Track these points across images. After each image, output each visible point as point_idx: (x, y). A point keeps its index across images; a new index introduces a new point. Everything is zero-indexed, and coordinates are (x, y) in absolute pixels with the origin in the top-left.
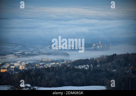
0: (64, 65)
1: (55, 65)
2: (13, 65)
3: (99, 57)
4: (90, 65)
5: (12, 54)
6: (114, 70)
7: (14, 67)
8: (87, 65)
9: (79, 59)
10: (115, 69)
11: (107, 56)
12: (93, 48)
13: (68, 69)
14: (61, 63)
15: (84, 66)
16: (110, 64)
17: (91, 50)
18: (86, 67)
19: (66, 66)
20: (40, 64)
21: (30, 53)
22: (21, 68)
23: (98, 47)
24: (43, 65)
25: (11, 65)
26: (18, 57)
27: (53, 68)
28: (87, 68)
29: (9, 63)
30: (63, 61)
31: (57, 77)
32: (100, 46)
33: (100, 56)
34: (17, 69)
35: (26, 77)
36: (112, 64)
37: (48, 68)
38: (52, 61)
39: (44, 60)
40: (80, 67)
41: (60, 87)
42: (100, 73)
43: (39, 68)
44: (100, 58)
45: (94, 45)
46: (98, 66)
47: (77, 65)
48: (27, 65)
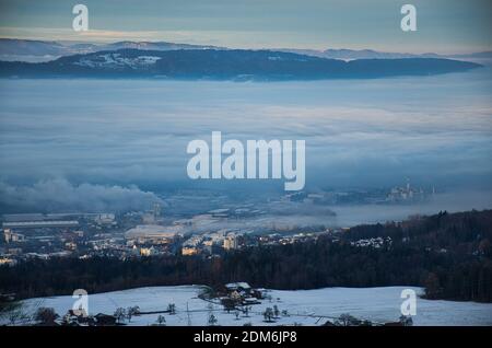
0: (325, 239)
1: (303, 238)
2: (210, 239)
3: (406, 219)
4: (385, 239)
5: (206, 213)
6: (443, 250)
7: (211, 243)
8: (379, 238)
9: (360, 223)
10: (444, 247)
11: (425, 217)
12: (391, 198)
13: (335, 248)
14: (318, 234)
15: (372, 240)
16: (432, 235)
17: (388, 203)
18: (376, 243)
19: (330, 240)
20: (271, 236)
21: (246, 210)
22: (226, 245)
23: (404, 195)
24: (277, 238)
25: (204, 240)
26: (221, 221)
27: (299, 245)
28: (378, 246)
29: (200, 234)
30: (323, 229)
31: (309, 266)
32: (408, 194)
33: (409, 217)
34: (217, 248)
35: (239, 267)
36: (437, 235)
37: (289, 245)
38: (298, 230)
39: (278, 227)
40: (362, 243)
41: (317, 288)
42: (409, 258)
43: (269, 246)
44: (407, 222)
45: (394, 191)
46: (405, 239)
47: (356, 239)
48: (240, 240)
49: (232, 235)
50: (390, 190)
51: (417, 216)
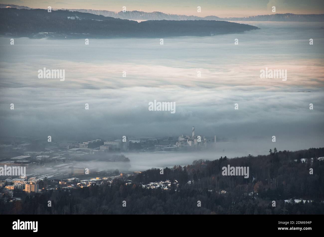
0: (119, 183)
1: (99, 182)
2: (12, 184)
3: (191, 163)
4: (172, 181)
5: (8, 159)
6: (223, 192)
7: (12, 188)
8: (168, 181)
9: (150, 168)
10: (224, 189)
11: (207, 161)
12: (178, 145)
13: (127, 191)
14: (113, 178)
15: (161, 183)
16: (213, 178)
18: (165, 185)
19: (123, 183)
20: (70, 180)
21: (47, 157)
22: (27, 189)
23: (190, 143)
24: (75, 182)
25: (7, 184)
27: (95, 187)
28: (166, 188)
29: (2, 179)
30: (117, 173)
31: (104, 207)
32: (193, 141)
33: (194, 162)
34: (19, 191)
37: (86, 188)
38: (95, 174)
39: (76, 171)
40: (153, 185)
43: (67, 189)
45: (181, 139)
46: (190, 182)
47: (147, 182)
48: (41, 184)
49: (33, 180)
50: (178, 138)
51: (201, 161)
